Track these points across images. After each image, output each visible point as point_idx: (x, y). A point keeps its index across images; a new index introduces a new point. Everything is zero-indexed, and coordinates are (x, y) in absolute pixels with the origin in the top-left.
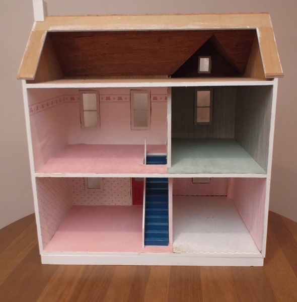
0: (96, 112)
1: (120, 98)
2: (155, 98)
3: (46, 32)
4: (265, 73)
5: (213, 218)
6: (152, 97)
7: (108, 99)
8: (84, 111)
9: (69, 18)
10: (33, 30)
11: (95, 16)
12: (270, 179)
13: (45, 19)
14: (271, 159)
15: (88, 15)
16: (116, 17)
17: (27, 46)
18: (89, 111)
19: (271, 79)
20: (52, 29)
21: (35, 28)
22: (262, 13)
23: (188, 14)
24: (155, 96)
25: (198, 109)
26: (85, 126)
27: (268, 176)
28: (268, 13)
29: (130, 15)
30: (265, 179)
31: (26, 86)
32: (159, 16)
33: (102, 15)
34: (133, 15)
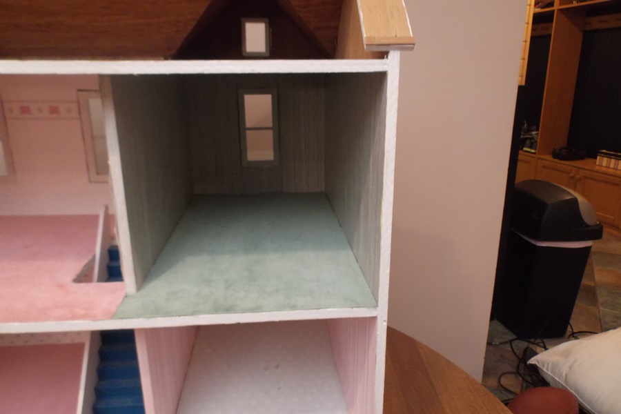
1: (54, 110)
4: (365, 36)
5: (277, 367)
7: (25, 110)
12: (386, 319)
14: (388, 271)
19: (382, 55)
25: (248, 132)
27: (381, 313)
30: (374, 319)
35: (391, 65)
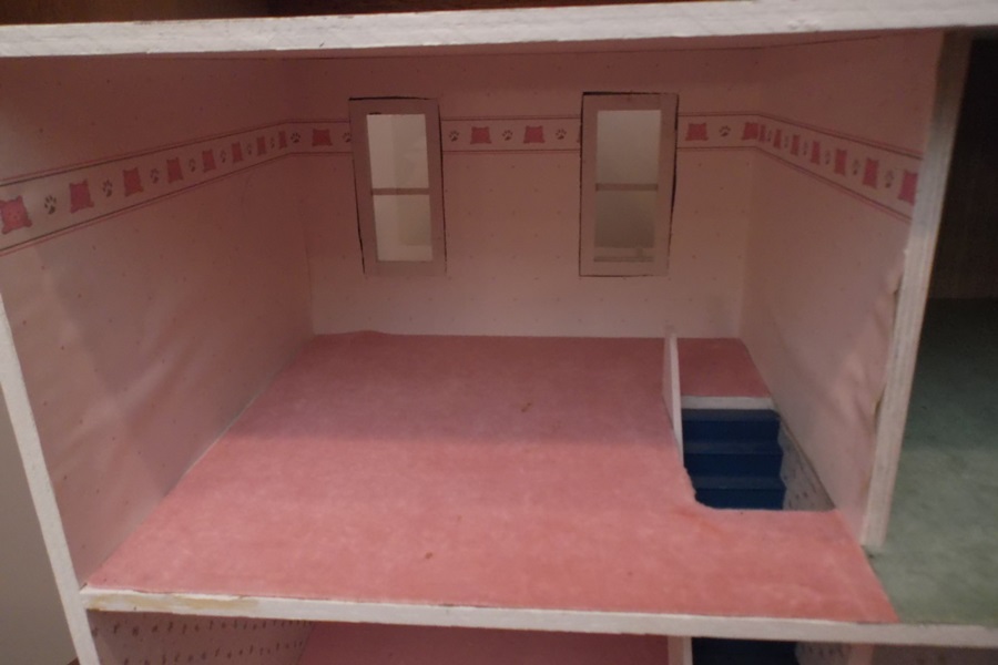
0: (426, 198)
1: (534, 135)
2: (698, 132)
6: (684, 124)
7: (480, 136)
8: (372, 192)
18: (398, 192)
24: (699, 121)
26: (382, 256)
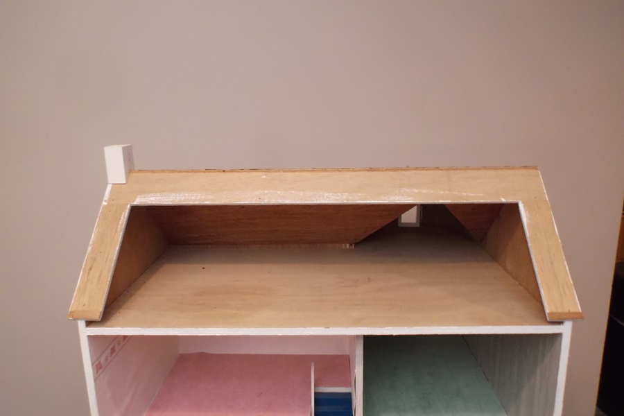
3: (129, 207)
9: (172, 175)
10: (104, 203)
11: (219, 171)
13: (127, 179)
15: (208, 170)
16: (257, 174)
17: (91, 243)
19: (560, 323)
20: (139, 201)
21: (109, 199)
22: (526, 167)
23: (390, 170)
28: (535, 168)
29: (284, 171)
31: (85, 332)
32: (337, 173)
33: (232, 171)
34: (290, 171)
35: (566, 330)
